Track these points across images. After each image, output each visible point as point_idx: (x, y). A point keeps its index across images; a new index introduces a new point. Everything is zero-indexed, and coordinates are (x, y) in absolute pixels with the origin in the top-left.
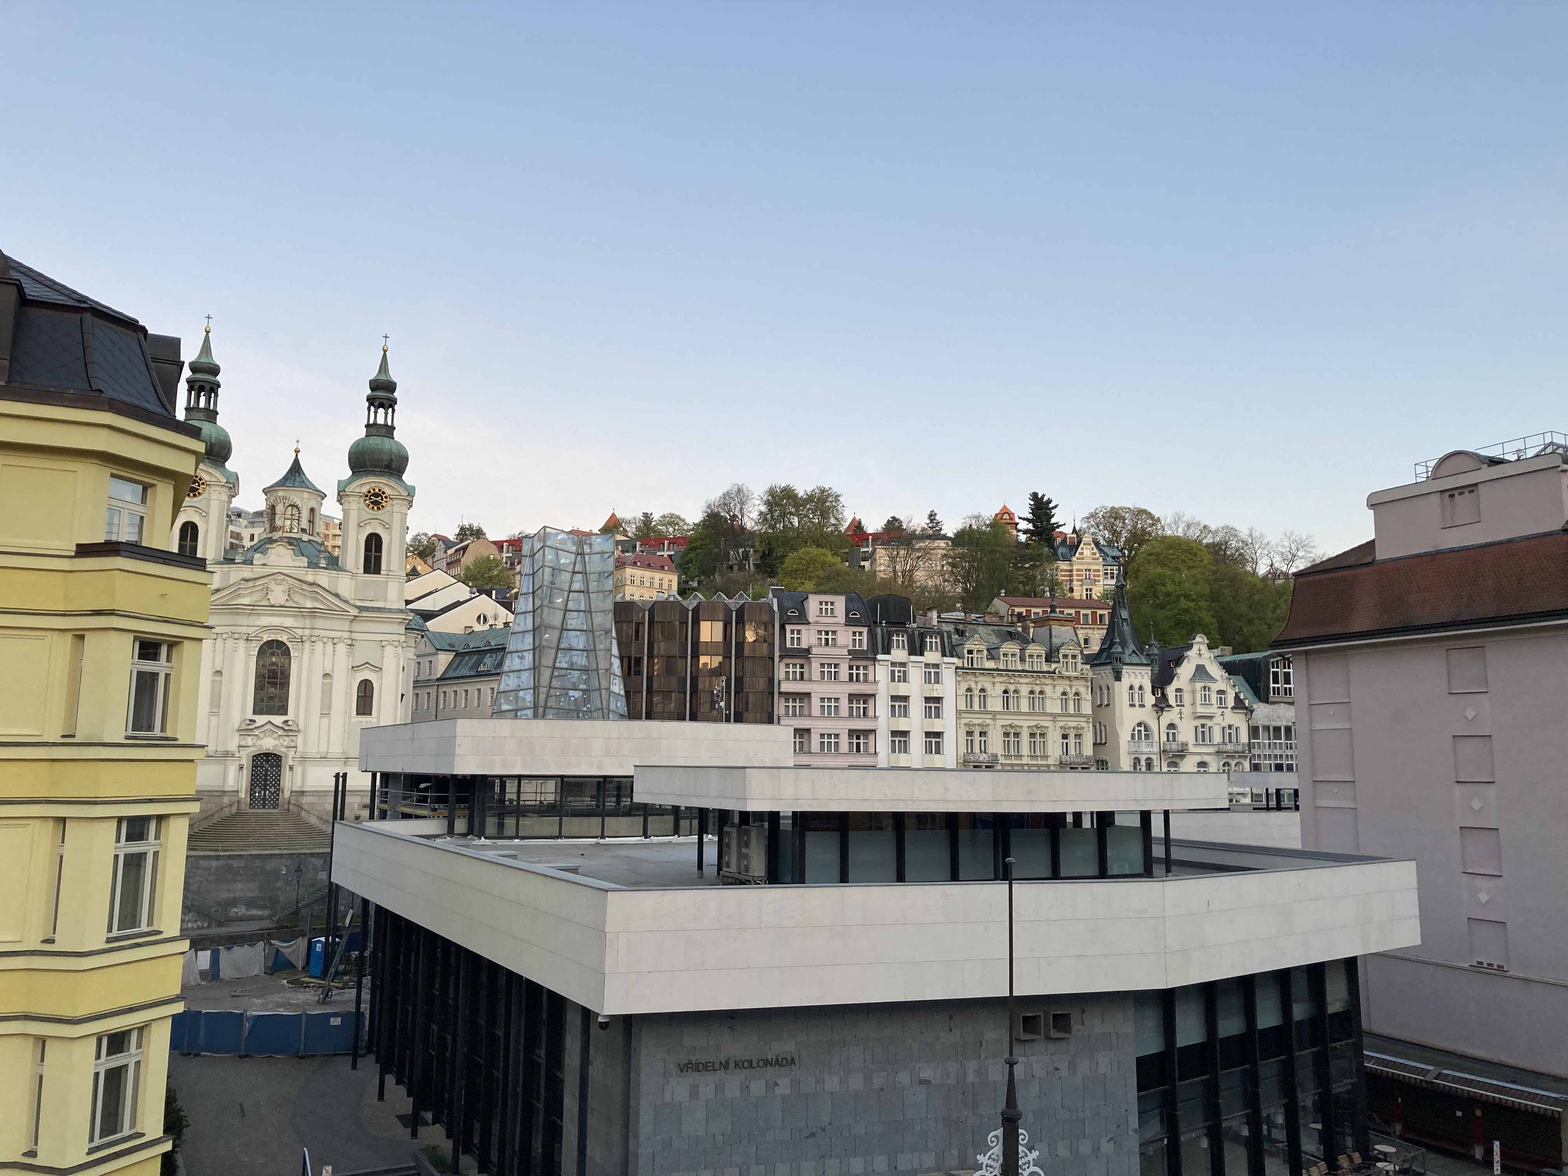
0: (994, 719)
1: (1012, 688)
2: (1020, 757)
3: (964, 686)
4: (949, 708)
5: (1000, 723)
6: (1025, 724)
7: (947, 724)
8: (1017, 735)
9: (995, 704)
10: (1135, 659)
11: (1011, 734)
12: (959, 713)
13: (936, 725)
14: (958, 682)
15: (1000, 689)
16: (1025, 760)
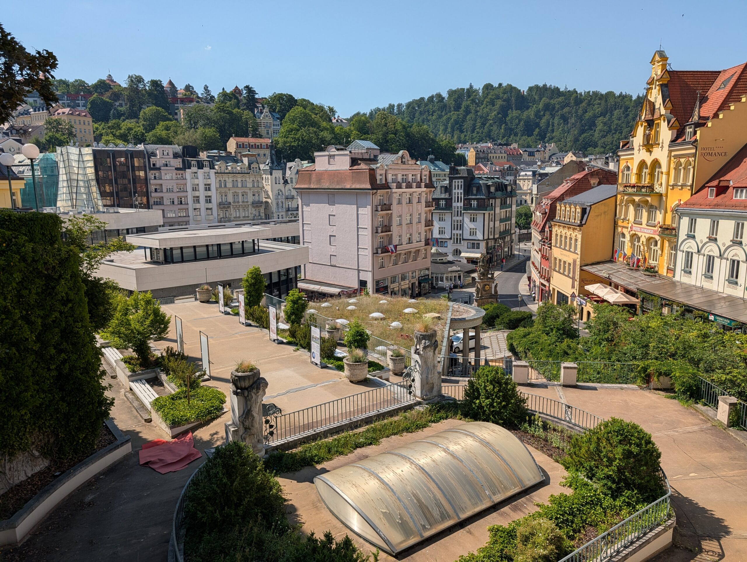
0: (229, 190)
1: (235, 179)
2: (238, 202)
3: (218, 179)
4: (213, 188)
5: (231, 191)
6: (240, 191)
7: (213, 193)
8: (238, 195)
9: (229, 185)
10: (277, 168)
11: (235, 195)
12: (217, 190)
13: (209, 193)
14: (216, 178)
15: (231, 179)
16: (241, 203)
